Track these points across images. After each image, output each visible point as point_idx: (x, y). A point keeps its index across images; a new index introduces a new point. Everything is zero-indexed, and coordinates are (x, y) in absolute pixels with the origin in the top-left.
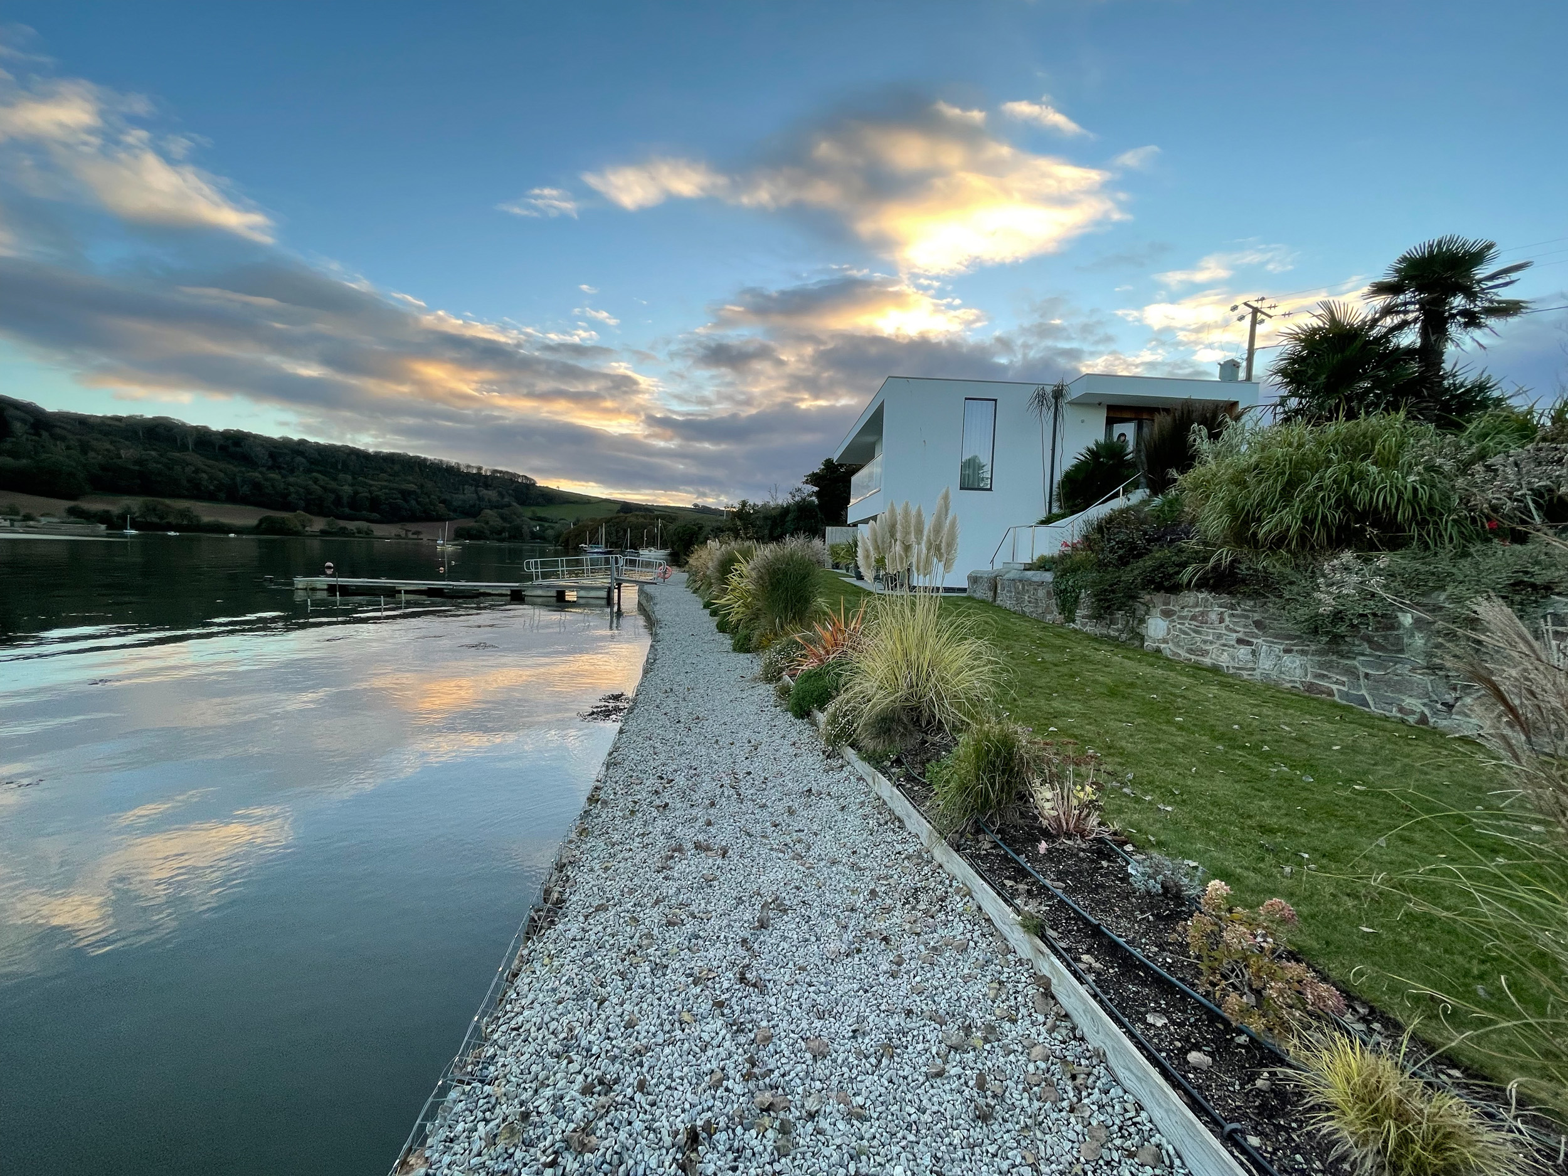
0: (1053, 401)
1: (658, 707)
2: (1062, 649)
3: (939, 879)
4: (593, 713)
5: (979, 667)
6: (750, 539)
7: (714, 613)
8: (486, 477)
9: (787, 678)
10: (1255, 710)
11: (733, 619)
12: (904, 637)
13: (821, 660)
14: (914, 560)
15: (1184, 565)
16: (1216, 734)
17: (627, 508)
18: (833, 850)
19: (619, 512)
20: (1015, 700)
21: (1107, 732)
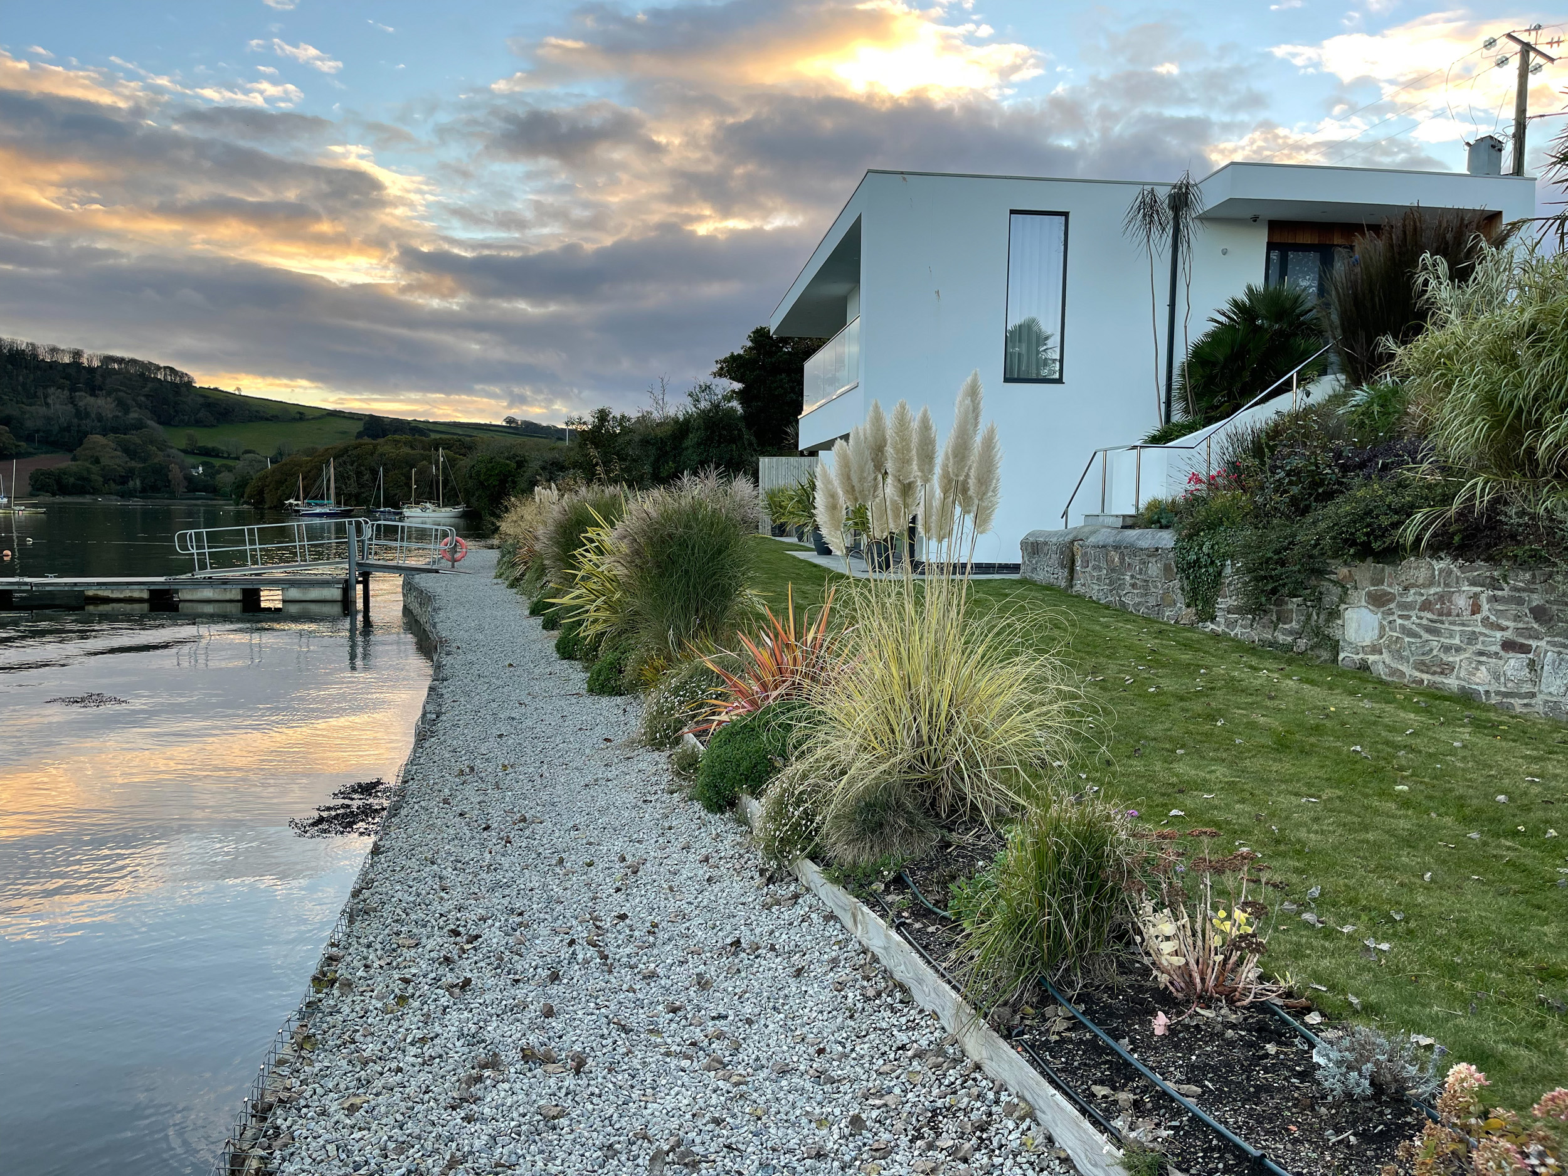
0: (1171, 214)
1: (446, 802)
2: (1191, 669)
3: (975, 1091)
4: (321, 820)
5: (1042, 704)
6: (615, 481)
7: (550, 624)
8: (91, 370)
9: (690, 738)
10: (1535, 767)
11: (588, 632)
12: (904, 655)
13: (753, 703)
14: (920, 512)
15: (1408, 511)
16: (1467, 811)
17: (375, 426)
18: (782, 1049)
19: (360, 435)
20: (1109, 763)
21: (1272, 815)
